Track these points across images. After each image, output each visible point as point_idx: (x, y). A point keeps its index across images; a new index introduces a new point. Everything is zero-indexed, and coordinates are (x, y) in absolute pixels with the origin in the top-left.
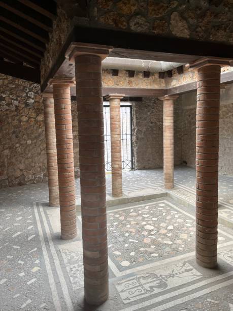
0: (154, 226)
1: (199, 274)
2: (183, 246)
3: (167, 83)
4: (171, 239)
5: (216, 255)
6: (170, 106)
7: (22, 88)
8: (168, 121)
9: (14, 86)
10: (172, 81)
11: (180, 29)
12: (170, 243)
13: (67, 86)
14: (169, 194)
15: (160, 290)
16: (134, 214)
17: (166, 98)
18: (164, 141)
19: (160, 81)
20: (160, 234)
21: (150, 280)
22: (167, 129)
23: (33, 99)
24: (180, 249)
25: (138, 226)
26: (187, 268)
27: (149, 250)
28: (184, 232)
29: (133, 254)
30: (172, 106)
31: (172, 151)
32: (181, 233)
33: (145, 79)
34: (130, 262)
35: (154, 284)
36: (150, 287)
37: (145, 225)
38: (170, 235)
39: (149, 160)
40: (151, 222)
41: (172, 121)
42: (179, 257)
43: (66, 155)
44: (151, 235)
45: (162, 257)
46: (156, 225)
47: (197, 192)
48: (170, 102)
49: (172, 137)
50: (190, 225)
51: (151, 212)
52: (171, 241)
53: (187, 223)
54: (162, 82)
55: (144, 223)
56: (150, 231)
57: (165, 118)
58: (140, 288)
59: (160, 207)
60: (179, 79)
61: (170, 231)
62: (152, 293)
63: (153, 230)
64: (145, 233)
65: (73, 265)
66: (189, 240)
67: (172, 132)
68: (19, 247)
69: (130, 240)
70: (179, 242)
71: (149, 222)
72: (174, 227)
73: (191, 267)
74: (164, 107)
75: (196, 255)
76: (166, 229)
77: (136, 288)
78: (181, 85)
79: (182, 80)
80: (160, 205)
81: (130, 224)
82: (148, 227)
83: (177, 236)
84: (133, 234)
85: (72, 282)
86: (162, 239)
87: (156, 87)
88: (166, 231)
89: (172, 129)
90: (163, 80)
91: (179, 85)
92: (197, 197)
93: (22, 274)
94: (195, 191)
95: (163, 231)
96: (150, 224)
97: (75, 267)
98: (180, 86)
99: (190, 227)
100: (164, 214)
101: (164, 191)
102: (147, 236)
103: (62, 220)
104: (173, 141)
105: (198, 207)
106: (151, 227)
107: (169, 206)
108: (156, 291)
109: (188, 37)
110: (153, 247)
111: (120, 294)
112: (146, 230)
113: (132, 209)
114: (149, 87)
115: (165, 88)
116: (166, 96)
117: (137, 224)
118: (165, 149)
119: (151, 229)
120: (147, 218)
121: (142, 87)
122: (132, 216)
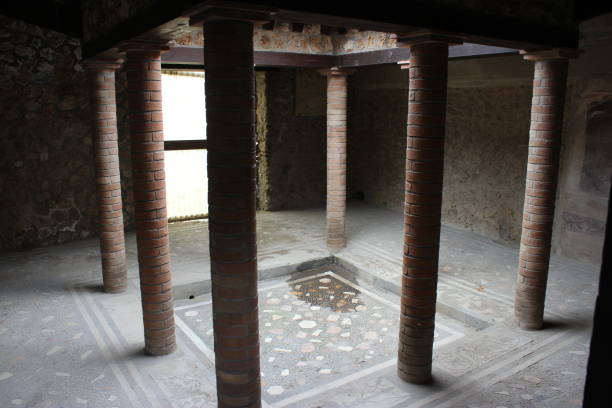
0: (317, 322)
1: (405, 394)
2: (372, 352)
3: (337, 45)
4: (350, 341)
5: (431, 362)
6: (341, 89)
7: (26, 37)
8: (336, 118)
9: (8, 35)
10: (346, 41)
12: (349, 349)
13: (156, 55)
14: (337, 259)
16: (274, 301)
17: (334, 73)
18: (329, 155)
19: (323, 39)
20: (329, 337)
22: (334, 134)
23: (51, 63)
24: (368, 357)
25: (286, 323)
26: (385, 388)
27: (315, 364)
28: (371, 328)
29: (285, 373)
30: (344, 88)
31: (343, 177)
32: (367, 330)
33: (294, 34)
34: (284, 386)
37: (300, 320)
38: (347, 335)
39: (292, 195)
40: (310, 315)
41: (344, 117)
42: (368, 371)
43: (154, 194)
44: (314, 337)
45: (337, 374)
46: (320, 320)
47: (406, 259)
48: (341, 81)
49: (343, 150)
50: (379, 316)
51: (308, 295)
52: (351, 345)
53: (374, 311)
54: (327, 42)
55: (297, 317)
56: (310, 331)
57: (330, 111)
59: (322, 284)
60: (360, 40)
61: (347, 328)
63: (315, 329)
64: (302, 335)
65: (185, 400)
66: (381, 341)
67: (344, 139)
68: (67, 375)
69: (277, 349)
70: (363, 346)
71: (307, 315)
72: (352, 322)
73: (392, 385)
74: (329, 89)
75: (398, 364)
76: (340, 325)
78: (363, 51)
79: (366, 42)
80: (321, 281)
81: (271, 321)
82: (304, 324)
83: (360, 336)
84: (280, 338)
86: (334, 342)
87: (312, 50)
88: (339, 329)
89: (344, 134)
90: (329, 39)
91: (359, 51)
92: (404, 270)
94: (402, 258)
95: (333, 330)
96: (309, 319)
97: (187, 402)
98: (362, 54)
99: (380, 319)
100: (332, 297)
101: (327, 255)
102: (306, 340)
103: (146, 320)
104: (344, 156)
105: (406, 286)
106: (312, 324)
107: (339, 282)
110: (320, 358)
112: (303, 330)
113: (270, 291)
114: (300, 51)
115: (330, 54)
116: (333, 69)
117: (284, 319)
118: (330, 173)
119: (311, 327)
120: (301, 306)
122: (272, 305)
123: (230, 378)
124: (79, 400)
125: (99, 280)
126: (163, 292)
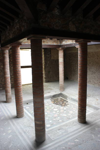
0: (58, 109)
1: (80, 126)
2: (71, 116)
3: (61, 42)
5: (86, 118)
6: (62, 53)
8: (61, 60)
10: (63, 42)
11: (72, 28)
13: (19, 46)
14: (62, 94)
15: (66, 134)
18: (59, 69)
19: (57, 41)
20: (61, 113)
21: (61, 131)
22: (61, 64)
24: (70, 117)
25: (50, 110)
26: (75, 124)
27: (58, 119)
29: (51, 121)
30: (63, 53)
31: (63, 74)
32: (70, 111)
33: (51, 40)
34: (50, 125)
35: (63, 132)
36: (62, 133)
37: (54, 109)
38: (65, 112)
39: (51, 78)
40: (56, 107)
41: (63, 60)
42: (71, 121)
43: (18, 79)
44: (57, 113)
45: (63, 121)
46: (59, 108)
48: (62, 51)
49: (63, 67)
50: (73, 107)
51: (55, 102)
52: (66, 114)
53: (72, 106)
54: (58, 42)
55: (53, 108)
56: (56, 111)
57: (59, 58)
58: (58, 134)
59: (59, 100)
60: (66, 41)
61: (65, 110)
62: (63, 135)
65: (27, 128)
66: (73, 113)
67: (63, 65)
69: (48, 116)
70: (69, 115)
73: (77, 124)
74: (59, 53)
75: (78, 119)
77: (56, 134)
79: (68, 42)
81: (47, 109)
82: (55, 110)
83: (68, 112)
84: (49, 113)
85: (28, 135)
86: (62, 114)
87: (55, 44)
88: (63, 111)
89: (63, 64)
90: (59, 41)
91: (66, 44)
93: (4, 134)
94: (78, 93)
95: (62, 111)
96: (56, 108)
99: (73, 108)
100: (61, 103)
101: (60, 93)
102: (55, 113)
103: (17, 109)
104: (63, 69)
105: (79, 100)
106: (57, 110)
107: (63, 99)
108: (64, 134)
109: (76, 31)
111: (50, 137)
113: (46, 102)
114: (52, 44)
115: (59, 45)
116: (60, 48)
117: (50, 108)
118: (60, 73)
120: (54, 105)
121: (49, 44)
122: (47, 105)
123: (38, 123)
124: (1, 129)
125: (5, 100)
126: (21, 102)
